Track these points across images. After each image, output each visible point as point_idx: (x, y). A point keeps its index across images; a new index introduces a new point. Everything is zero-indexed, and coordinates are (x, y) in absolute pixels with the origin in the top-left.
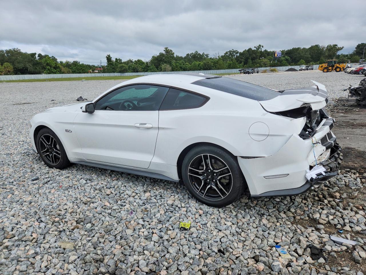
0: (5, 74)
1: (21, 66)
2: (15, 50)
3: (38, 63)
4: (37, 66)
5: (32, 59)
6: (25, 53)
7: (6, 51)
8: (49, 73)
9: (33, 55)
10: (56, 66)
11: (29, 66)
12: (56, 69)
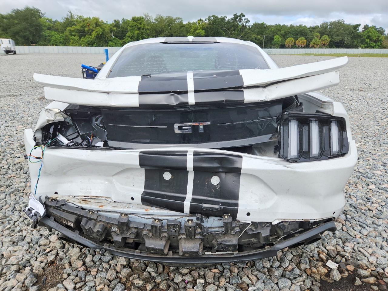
0: (319, 48)
1: (337, 39)
2: (339, 22)
3: (359, 36)
4: (355, 39)
5: (354, 31)
6: (348, 25)
7: (330, 23)
8: (366, 48)
9: (356, 27)
10: (378, 39)
11: (347, 40)
12: (376, 43)
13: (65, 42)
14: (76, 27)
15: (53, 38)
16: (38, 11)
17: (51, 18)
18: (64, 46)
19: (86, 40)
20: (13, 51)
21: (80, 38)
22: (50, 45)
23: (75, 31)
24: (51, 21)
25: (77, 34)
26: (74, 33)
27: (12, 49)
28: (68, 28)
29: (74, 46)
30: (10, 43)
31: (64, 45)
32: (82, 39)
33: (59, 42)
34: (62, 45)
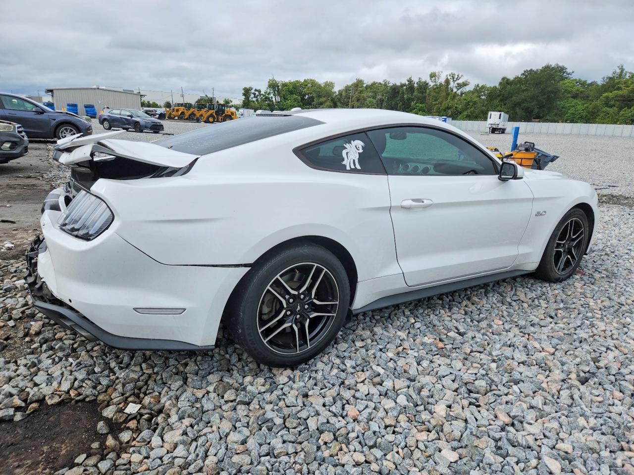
13: (590, 118)
14: (620, 92)
15: (572, 110)
16: (562, 70)
17: (585, 80)
18: (584, 123)
19: (630, 114)
20: (500, 129)
21: (621, 109)
22: (562, 122)
23: (617, 98)
24: (583, 84)
25: (618, 103)
26: (612, 103)
27: (500, 127)
28: (606, 94)
29: (603, 123)
30: (500, 118)
31: (585, 121)
32: (621, 113)
33: (579, 116)
34: (581, 122)
